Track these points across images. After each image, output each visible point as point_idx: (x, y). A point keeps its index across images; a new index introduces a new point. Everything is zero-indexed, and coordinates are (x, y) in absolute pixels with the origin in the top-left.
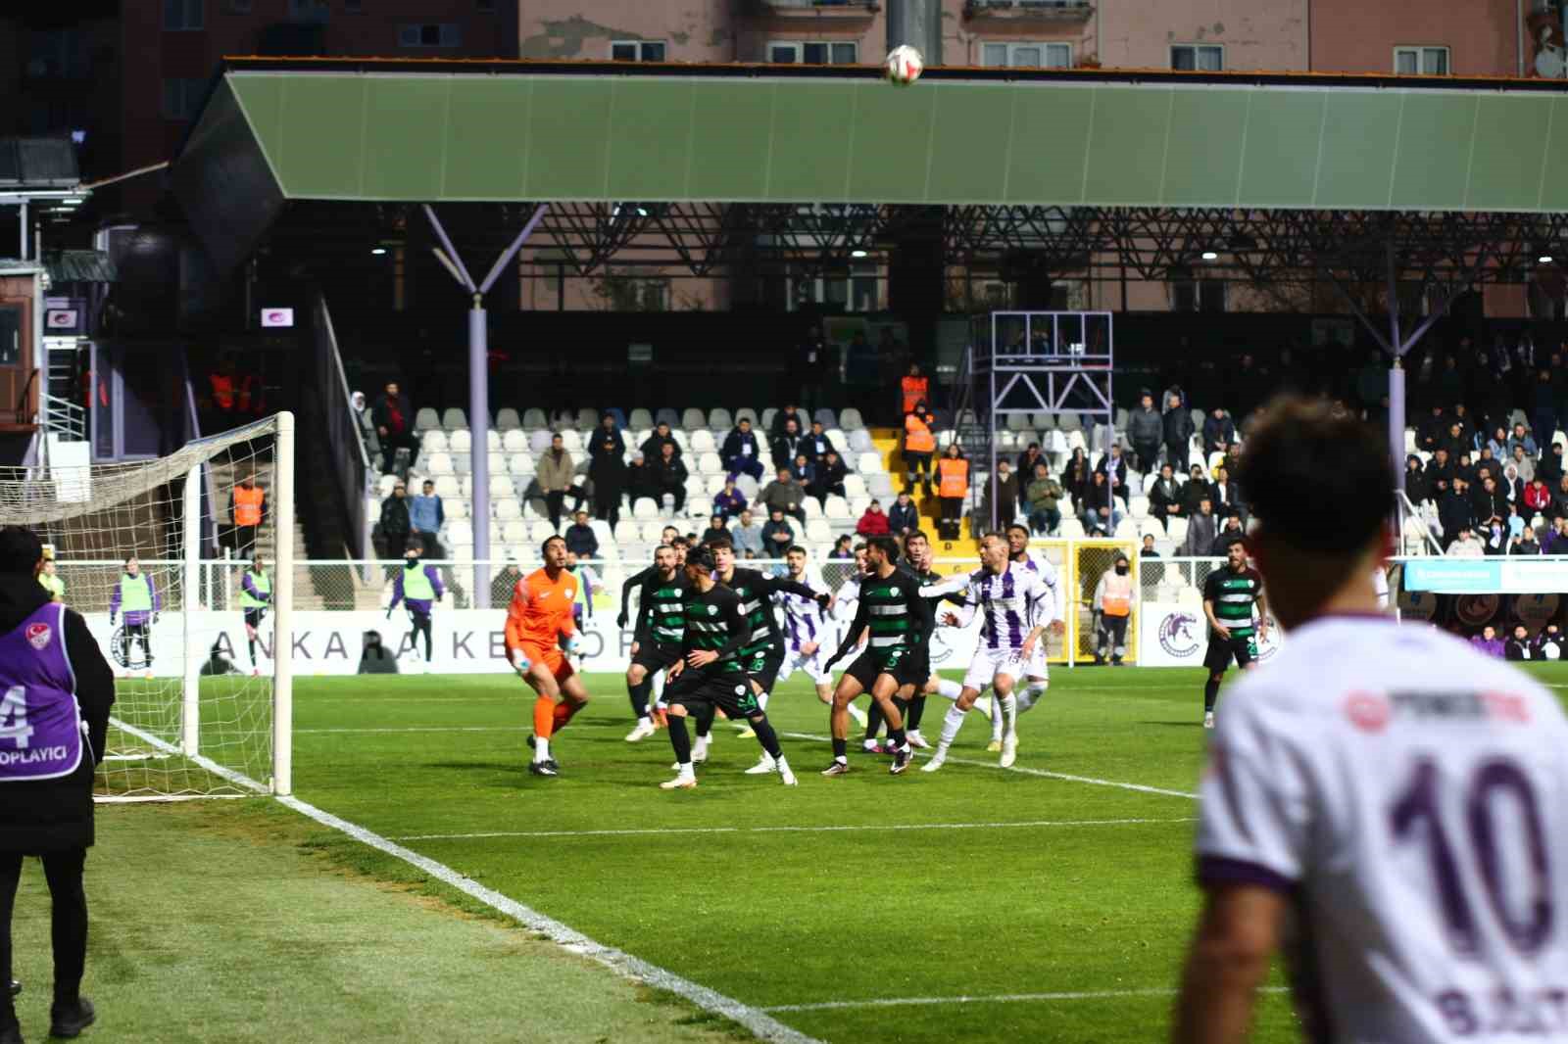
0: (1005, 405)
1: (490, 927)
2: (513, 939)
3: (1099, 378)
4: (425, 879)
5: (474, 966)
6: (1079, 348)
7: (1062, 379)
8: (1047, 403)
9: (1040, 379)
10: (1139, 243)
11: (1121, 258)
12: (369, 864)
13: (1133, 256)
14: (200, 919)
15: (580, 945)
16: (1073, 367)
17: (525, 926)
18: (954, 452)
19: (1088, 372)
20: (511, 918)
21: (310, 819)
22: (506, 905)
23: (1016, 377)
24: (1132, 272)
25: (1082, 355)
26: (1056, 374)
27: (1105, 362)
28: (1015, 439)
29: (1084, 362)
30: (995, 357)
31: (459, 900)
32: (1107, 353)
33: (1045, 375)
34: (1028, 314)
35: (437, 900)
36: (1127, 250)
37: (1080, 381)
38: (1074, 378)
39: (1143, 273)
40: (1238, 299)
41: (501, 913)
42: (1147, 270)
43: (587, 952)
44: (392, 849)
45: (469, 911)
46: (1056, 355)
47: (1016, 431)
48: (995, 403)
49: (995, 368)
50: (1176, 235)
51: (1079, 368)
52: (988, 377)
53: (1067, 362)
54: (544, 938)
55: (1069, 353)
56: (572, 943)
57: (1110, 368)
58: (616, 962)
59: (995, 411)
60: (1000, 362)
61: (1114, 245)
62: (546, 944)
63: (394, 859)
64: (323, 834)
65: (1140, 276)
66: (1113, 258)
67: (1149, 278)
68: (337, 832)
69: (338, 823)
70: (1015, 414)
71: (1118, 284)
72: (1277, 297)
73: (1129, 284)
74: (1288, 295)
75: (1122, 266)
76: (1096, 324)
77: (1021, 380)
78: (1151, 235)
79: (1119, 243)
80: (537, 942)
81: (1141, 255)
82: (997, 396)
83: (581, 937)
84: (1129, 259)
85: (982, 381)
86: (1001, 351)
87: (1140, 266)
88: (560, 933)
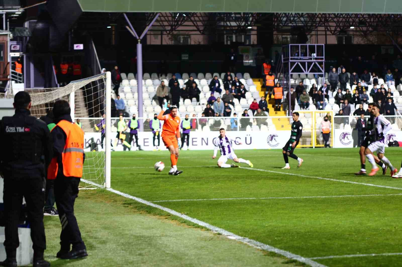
0: (292, 72)
1: (199, 230)
2: (209, 234)
3: (321, 63)
4: (169, 215)
5: (203, 243)
6: (315, 55)
7: (310, 64)
8: (305, 70)
9: (303, 64)
10: (331, 24)
11: (325, 29)
12: (149, 210)
13: (329, 28)
14: (105, 228)
15: (233, 237)
16: (313, 60)
17: (210, 230)
18: (278, 85)
19: (317, 62)
20: (205, 228)
21: (120, 196)
22: (201, 223)
23: (296, 63)
24: (328, 33)
25: (316, 57)
26: (308, 62)
27: (322, 59)
28: (295, 81)
29: (316, 59)
30: (290, 57)
31: (185, 222)
32: (323, 56)
33: (305, 62)
34: (300, 45)
35: (177, 221)
36: (327, 26)
37: (315, 64)
38: (313, 63)
39: (332, 33)
40: (356, 40)
41: (201, 226)
42: (333, 32)
43: (236, 239)
44: (154, 205)
45: (190, 225)
46: (308, 57)
47: (295, 79)
48: (290, 71)
49: (290, 61)
50: (342, 21)
51: (315, 61)
52: (288, 63)
53: (311, 59)
54: (219, 234)
55: (312, 56)
56: (229, 236)
57: (324, 60)
58: (249, 242)
59: (290, 73)
60: (291, 59)
61: (323, 25)
62: (221, 236)
63: (156, 209)
64: (129, 200)
65: (331, 34)
66: (323, 28)
67: (333, 34)
68: (132, 199)
69: (131, 197)
70: (295, 74)
71: (325, 36)
72: (369, 40)
73: (328, 36)
74: (371, 40)
75: (326, 31)
76: (320, 47)
77: (298, 64)
78: (334, 22)
79: (325, 24)
80: (218, 236)
81: (331, 28)
82: (291, 69)
83: (231, 234)
84: (328, 29)
85: (286, 65)
86: (291, 56)
87: (331, 31)
88: (225, 233)
